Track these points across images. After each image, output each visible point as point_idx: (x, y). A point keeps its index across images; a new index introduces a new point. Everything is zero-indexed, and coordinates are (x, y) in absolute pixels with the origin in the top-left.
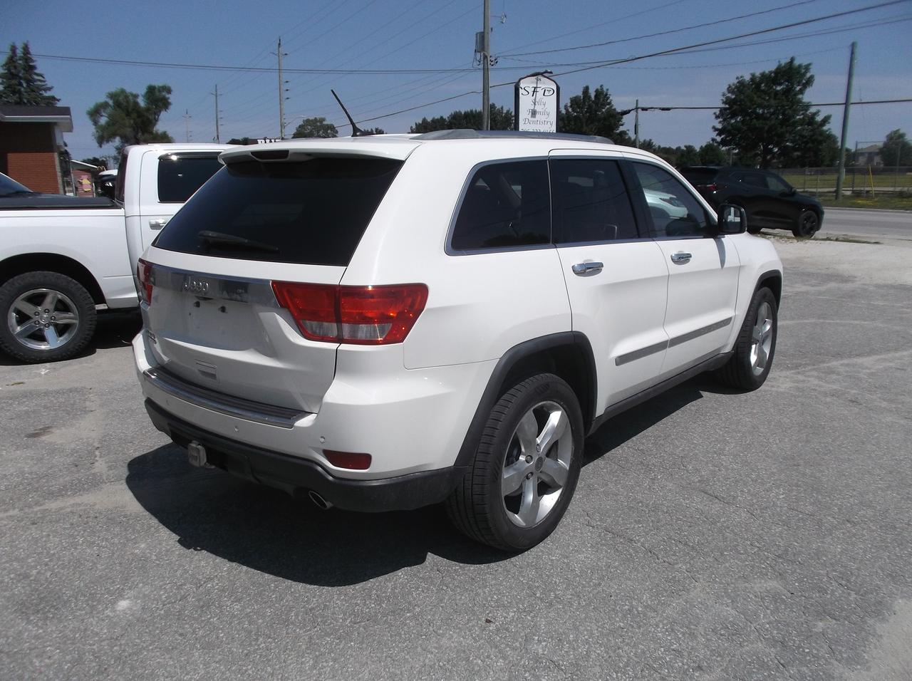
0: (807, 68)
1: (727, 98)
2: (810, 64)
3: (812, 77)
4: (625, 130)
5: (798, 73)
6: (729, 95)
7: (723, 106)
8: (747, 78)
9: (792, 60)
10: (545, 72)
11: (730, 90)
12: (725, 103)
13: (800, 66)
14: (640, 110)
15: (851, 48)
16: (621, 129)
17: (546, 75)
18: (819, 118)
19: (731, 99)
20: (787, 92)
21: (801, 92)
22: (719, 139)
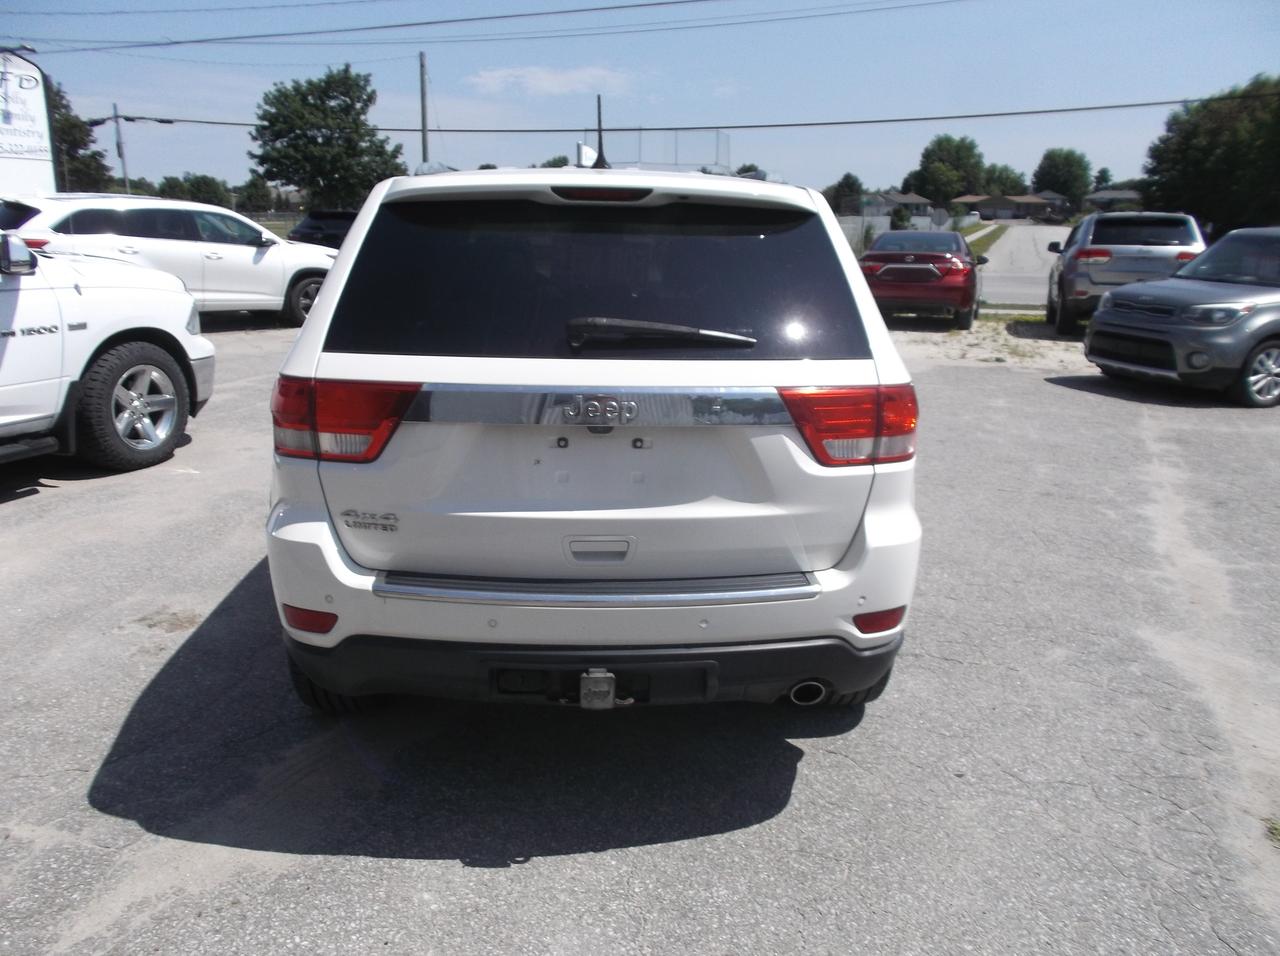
0: (367, 79)
1: (265, 111)
2: (369, 75)
3: (374, 92)
4: (99, 150)
5: (358, 85)
6: (267, 107)
7: (259, 122)
8: (289, 85)
9: (348, 67)
10: (18, 49)
11: (267, 100)
12: (262, 118)
13: (358, 76)
14: (122, 121)
15: (419, 59)
16: (94, 147)
17: (24, 53)
18: (389, 148)
19: (270, 113)
20: (347, 109)
21: (364, 111)
22: (261, 170)
